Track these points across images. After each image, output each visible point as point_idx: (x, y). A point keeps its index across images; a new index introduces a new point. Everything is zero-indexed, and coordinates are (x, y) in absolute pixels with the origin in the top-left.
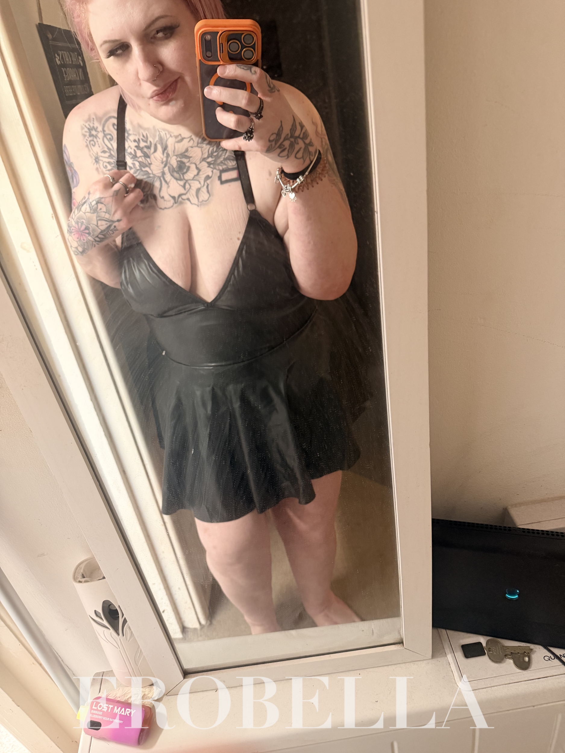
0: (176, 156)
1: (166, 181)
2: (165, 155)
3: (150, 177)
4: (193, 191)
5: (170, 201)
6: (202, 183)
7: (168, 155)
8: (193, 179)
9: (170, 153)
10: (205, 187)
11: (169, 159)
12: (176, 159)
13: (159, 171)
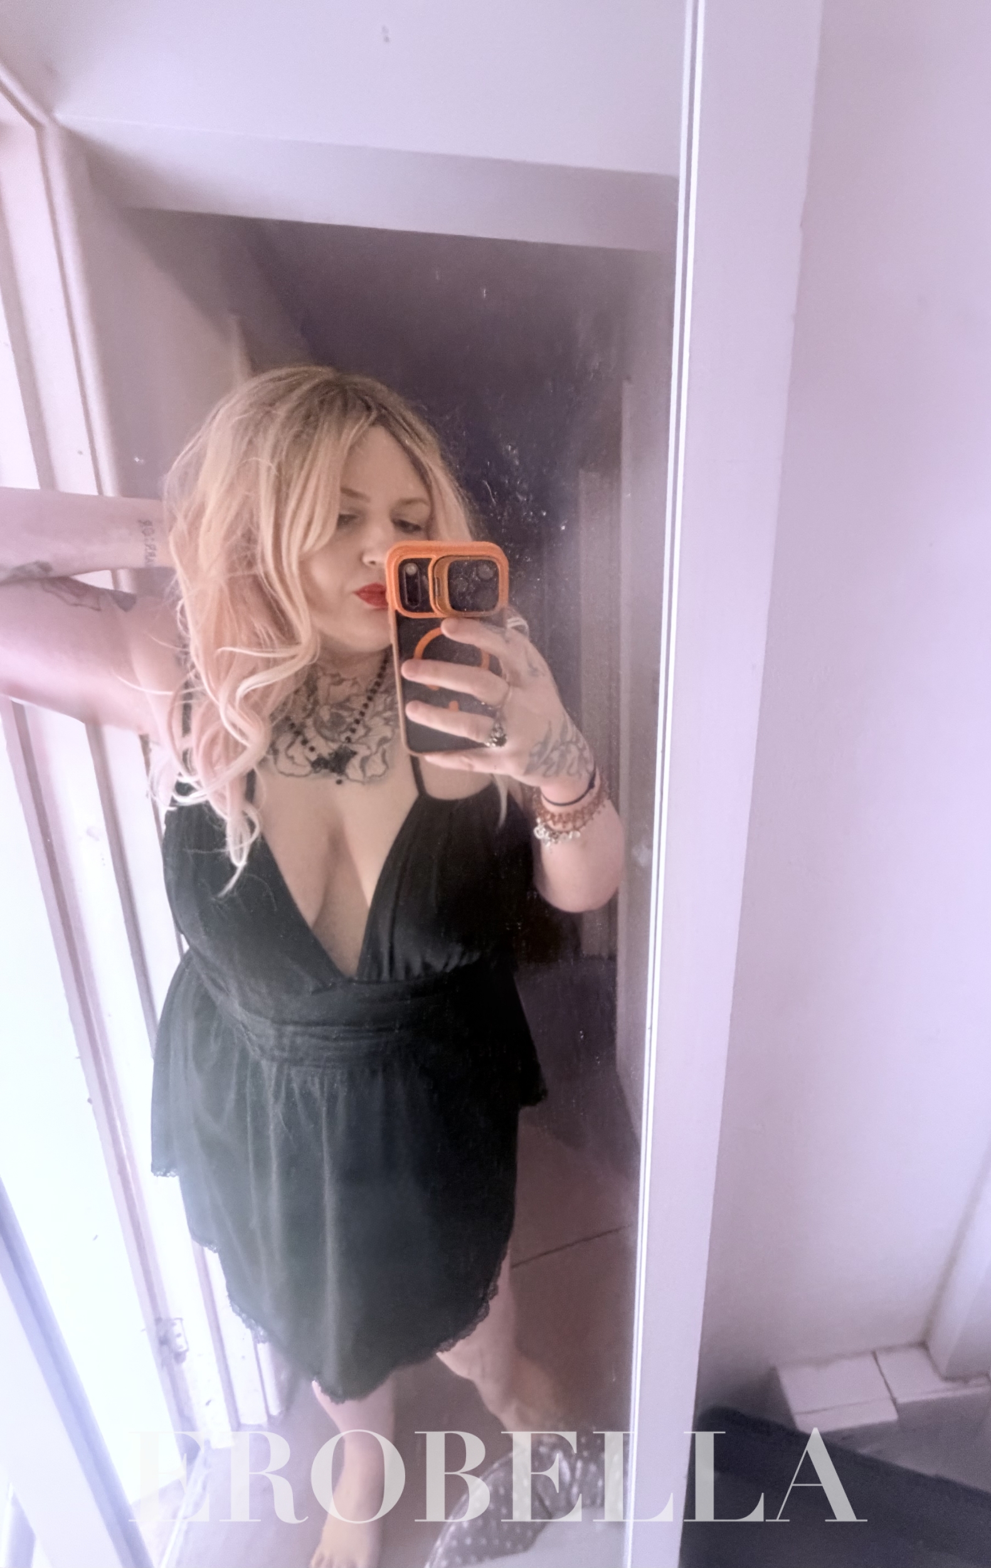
0: (332, 706)
2: (312, 700)
6: (374, 748)
7: (316, 703)
9: (321, 700)
10: (379, 755)
11: (318, 708)
12: (329, 710)
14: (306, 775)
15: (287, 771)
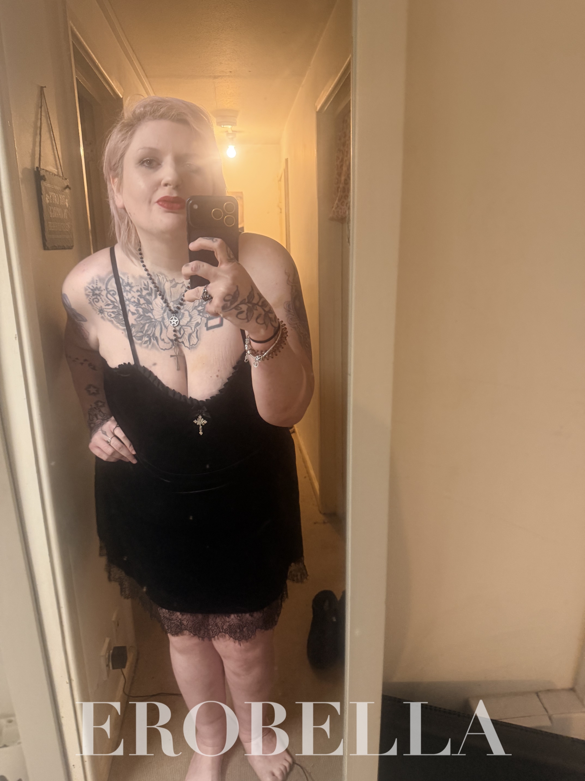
1: (165, 326)
3: (153, 322)
4: (186, 336)
5: (169, 343)
6: (193, 329)
8: (186, 326)
10: (195, 332)
13: (160, 317)
14: (171, 348)
15: (164, 349)
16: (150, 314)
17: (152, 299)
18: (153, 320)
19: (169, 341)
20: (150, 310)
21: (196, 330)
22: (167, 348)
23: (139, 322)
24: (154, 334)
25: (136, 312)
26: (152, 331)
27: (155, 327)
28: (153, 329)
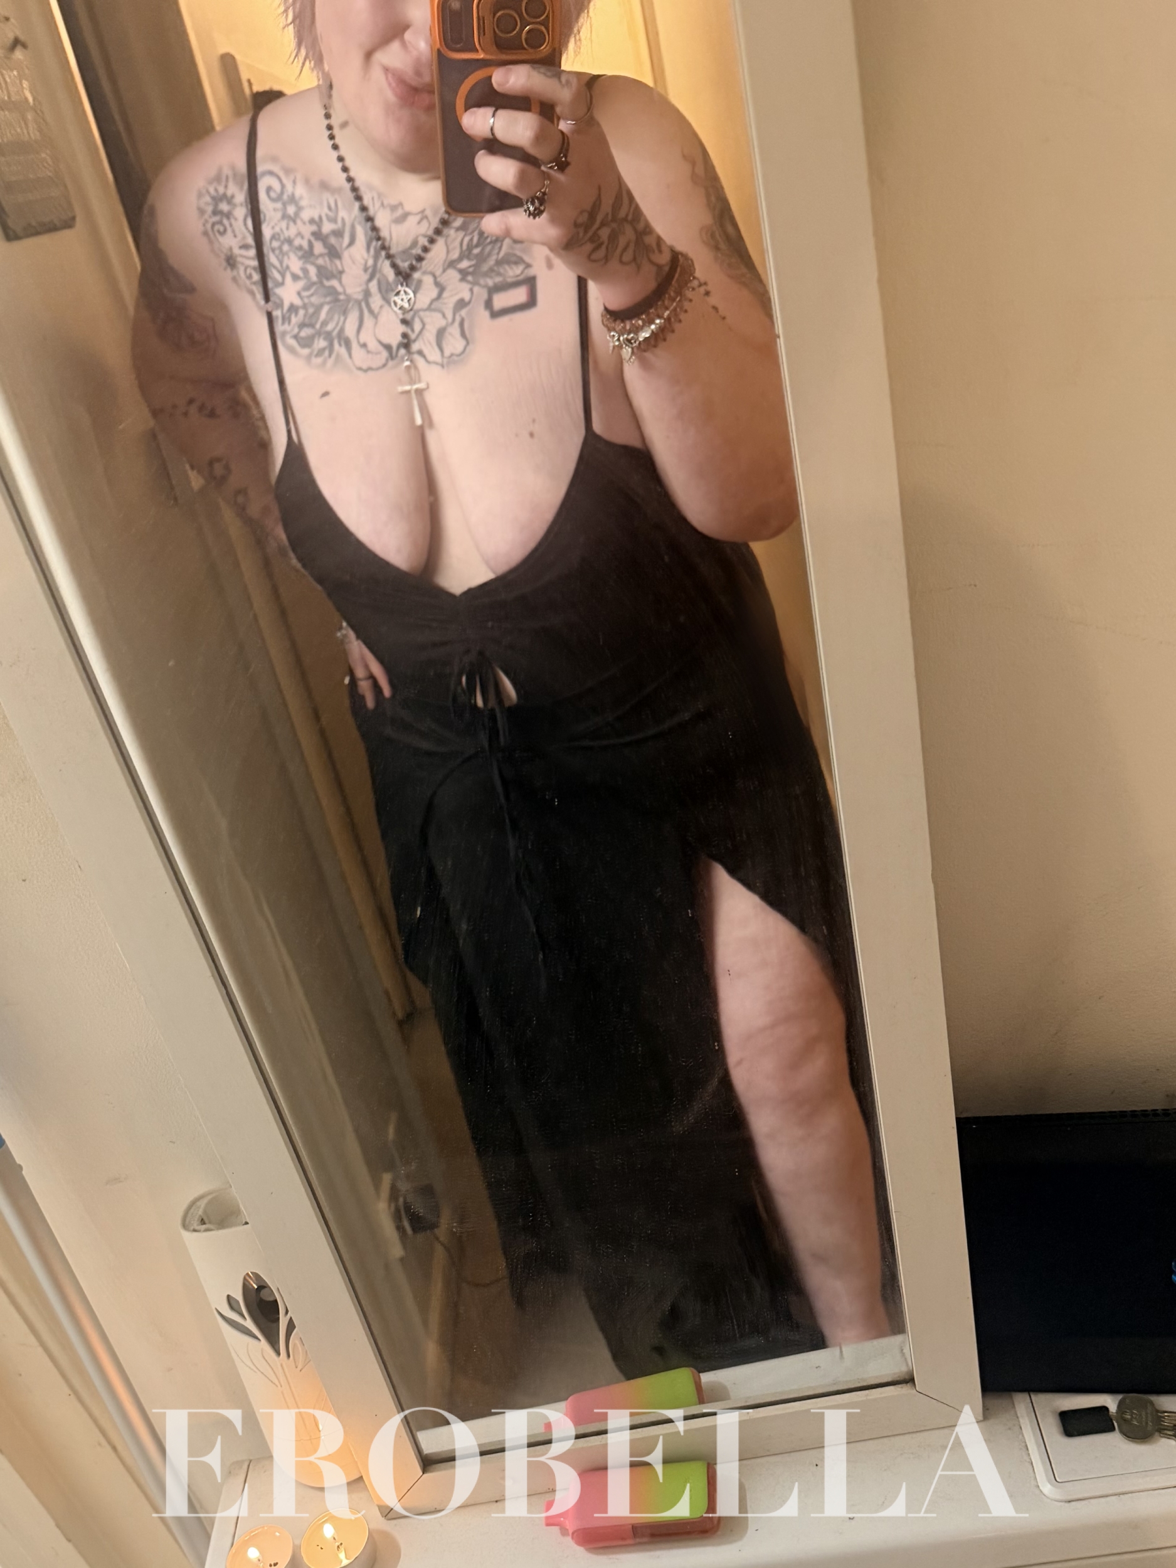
3: (340, 300)
5: (380, 354)
16: (334, 283)
17: (341, 245)
18: (342, 297)
19: (381, 348)
20: (335, 272)
21: (458, 319)
22: (374, 366)
23: (306, 300)
24: (342, 330)
25: (300, 274)
26: (337, 324)
27: (345, 313)
28: (339, 318)
